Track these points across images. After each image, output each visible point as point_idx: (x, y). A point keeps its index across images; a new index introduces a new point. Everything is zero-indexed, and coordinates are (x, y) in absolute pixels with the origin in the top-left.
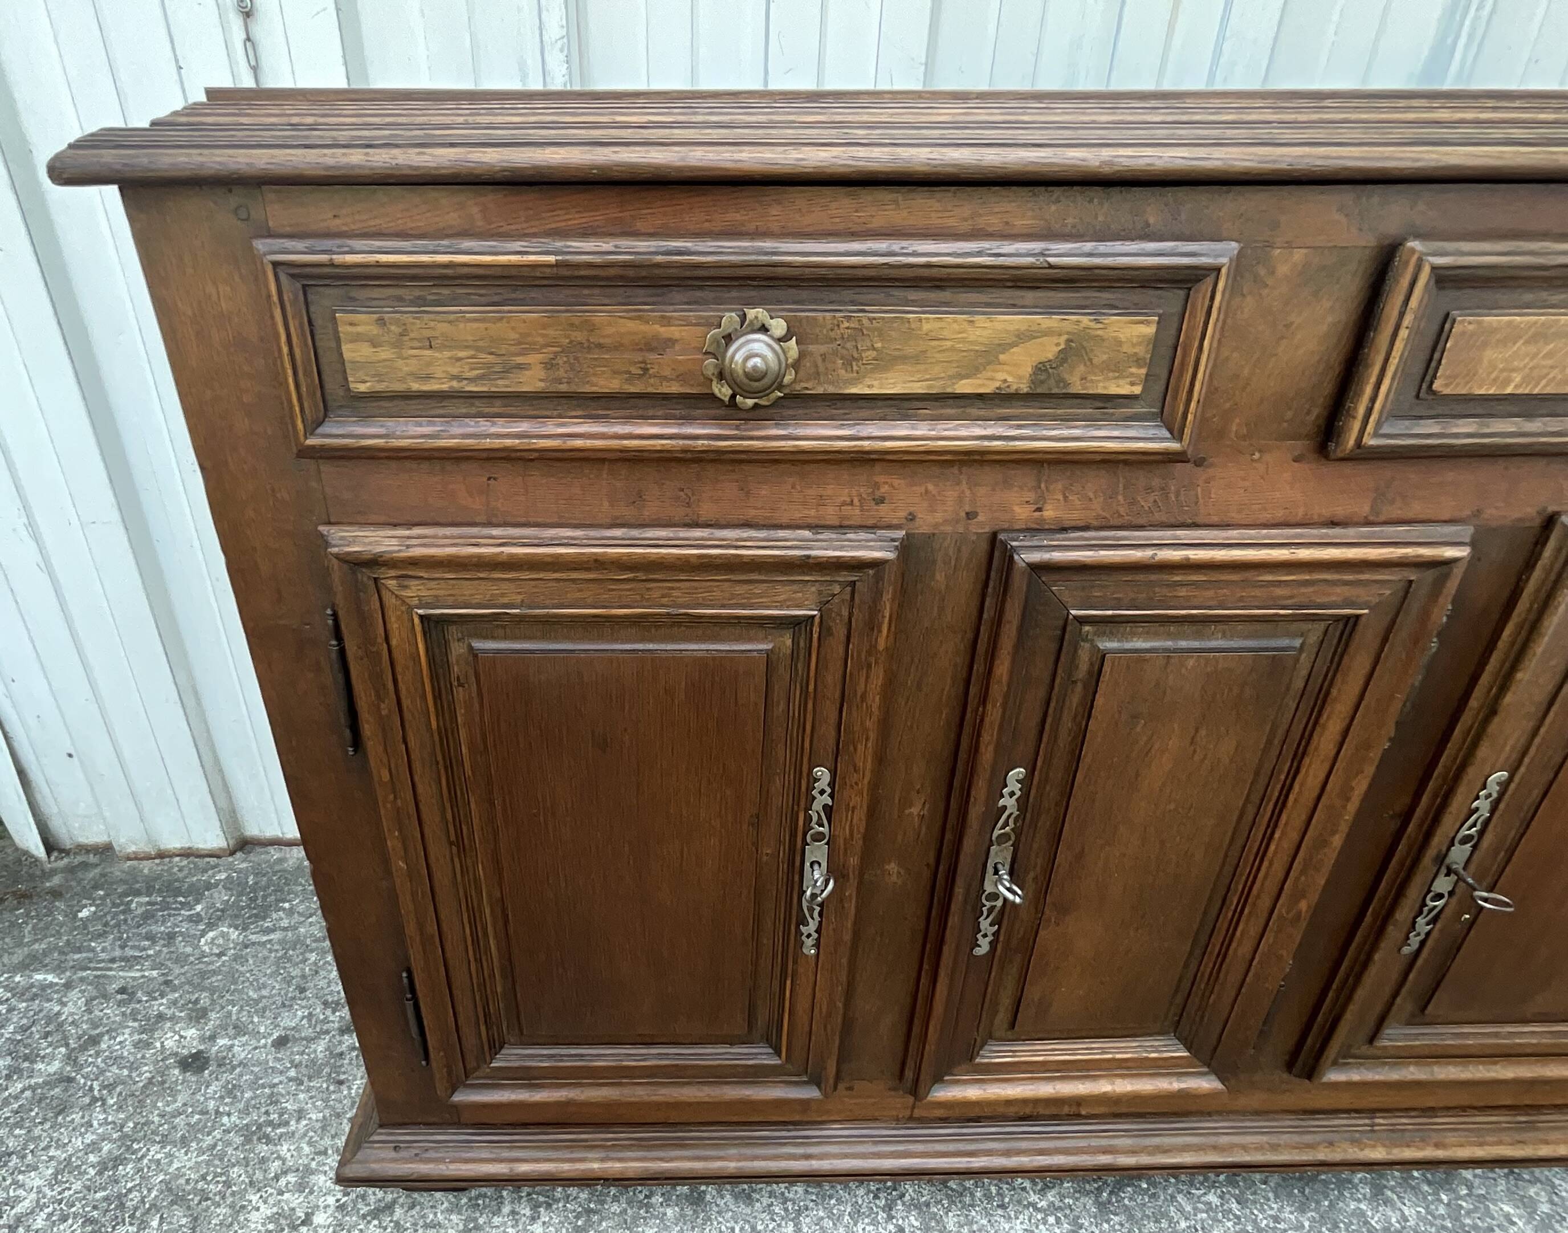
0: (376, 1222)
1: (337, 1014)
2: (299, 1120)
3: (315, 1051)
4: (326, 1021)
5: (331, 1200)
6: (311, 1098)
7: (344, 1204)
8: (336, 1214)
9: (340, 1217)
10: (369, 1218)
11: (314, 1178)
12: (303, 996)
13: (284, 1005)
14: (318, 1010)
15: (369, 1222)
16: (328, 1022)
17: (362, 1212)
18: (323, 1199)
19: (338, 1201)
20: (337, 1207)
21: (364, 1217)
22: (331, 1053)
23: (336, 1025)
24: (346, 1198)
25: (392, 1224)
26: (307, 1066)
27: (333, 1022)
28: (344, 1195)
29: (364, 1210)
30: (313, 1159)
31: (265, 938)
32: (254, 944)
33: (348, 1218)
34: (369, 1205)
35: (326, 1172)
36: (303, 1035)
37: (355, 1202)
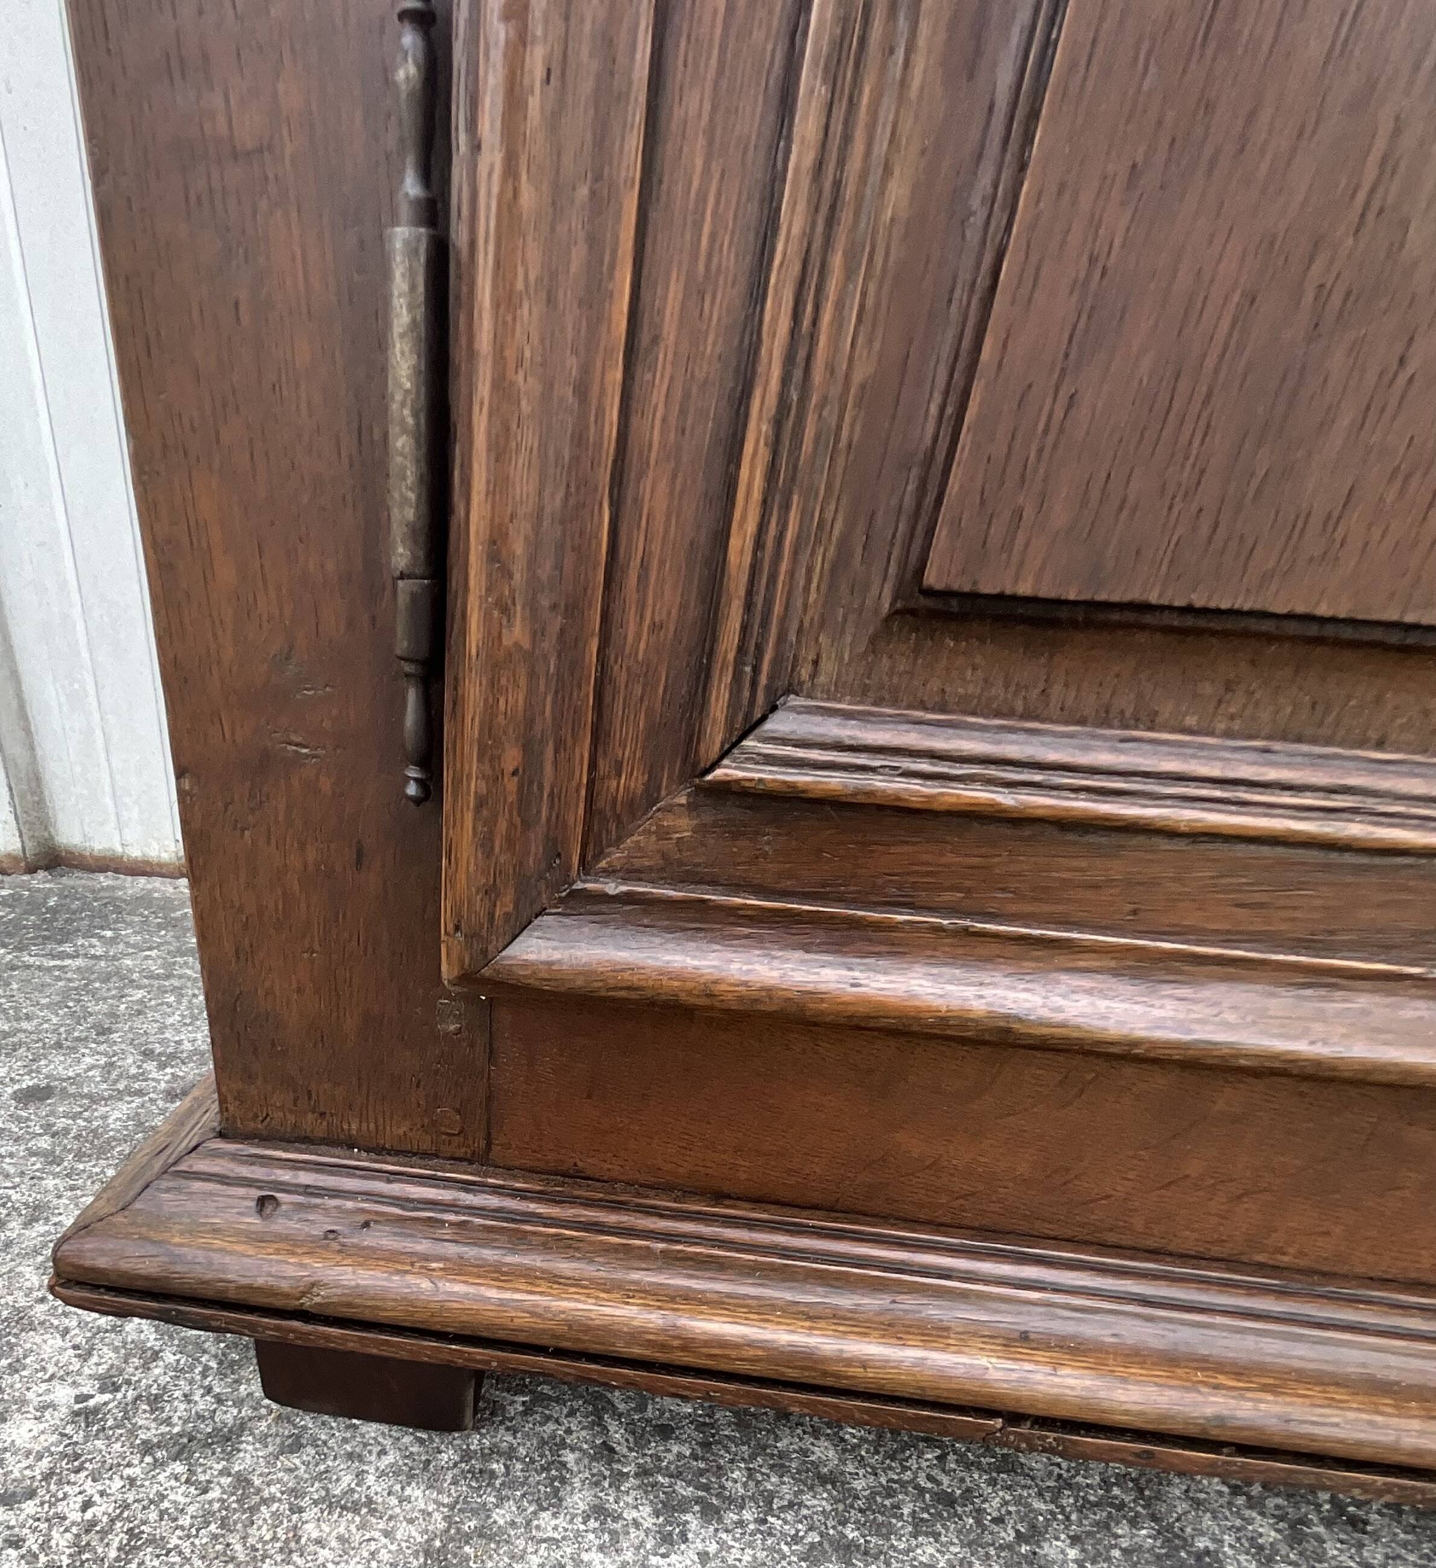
0: (178, 1467)
1: (168, 1070)
2: (28, 1224)
3: (105, 1117)
4: (143, 1076)
5: (63, 1395)
6: (72, 1188)
7: (96, 1410)
8: (69, 1430)
9: (78, 1437)
11: (31, 1339)
12: (102, 1038)
13: (58, 1045)
14: (130, 1061)
15: (158, 1464)
16: (146, 1080)
17: (143, 1435)
18: (44, 1386)
19: (81, 1398)
20: (77, 1414)
21: (147, 1448)
22: (140, 1124)
23: (163, 1085)
25: (226, 1481)
26: (77, 1137)
27: (158, 1081)
28: (102, 1390)
29: (151, 1431)
30: (43, 1300)
31: (52, 963)
32: (28, 967)
33: (99, 1444)
34: (168, 1422)
35: (66, 1331)
36: (86, 1090)
37: (128, 1411)
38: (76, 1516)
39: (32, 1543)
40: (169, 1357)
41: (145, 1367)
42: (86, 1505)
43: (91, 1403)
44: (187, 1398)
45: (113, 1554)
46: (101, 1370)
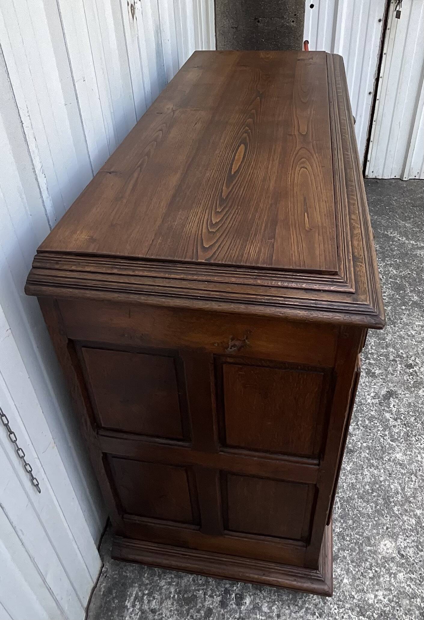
8: (324, 617)
10: (325, 601)
15: (327, 600)
17: (323, 604)
20: (320, 617)
21: (325, 603)
24: (317, 614)
28: (315, 615)
34: (320, 602)
38: (337, 610)
39: (342, 615)
40: (307, 605)
41: (310, 609)
42: (335, 609)
43: (318, 615)
44: (315, 600)
45: (342, 603)
46: (312, 616)
